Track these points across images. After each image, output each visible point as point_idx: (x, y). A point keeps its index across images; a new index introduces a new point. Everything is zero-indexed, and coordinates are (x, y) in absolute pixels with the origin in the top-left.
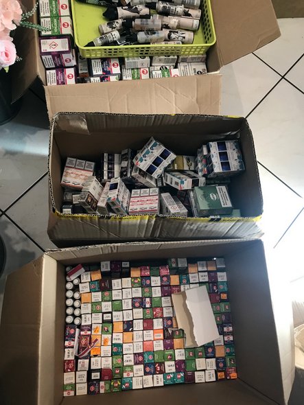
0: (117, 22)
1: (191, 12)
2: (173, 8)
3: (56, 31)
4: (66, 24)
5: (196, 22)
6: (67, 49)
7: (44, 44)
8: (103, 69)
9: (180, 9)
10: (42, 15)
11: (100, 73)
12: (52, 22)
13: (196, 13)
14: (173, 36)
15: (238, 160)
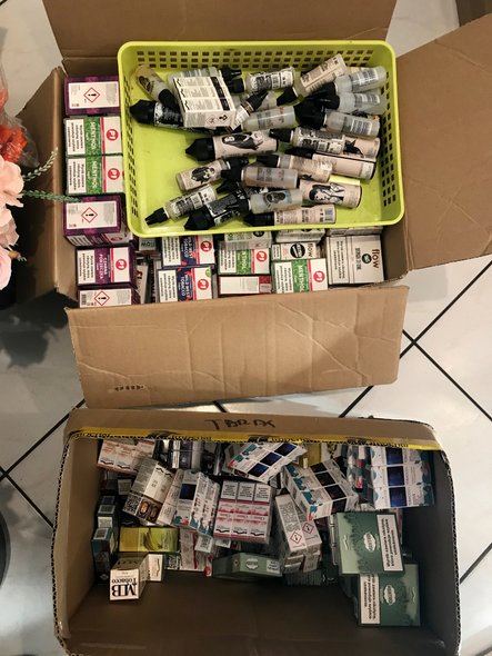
0: (212, 170)
1: (359, 144)
2: (323, 143)
3: (95, 186)
4: (114, 172)
5: (368, 168)
6: (115, 224)
7: (72, 212)
8: (182, 254)
9: (337, 144)
10: (70, 151)
11: (177, 262)
12: (89, 166)
13: (370, 146)
14: (320, 195)
15: (422, 486)
